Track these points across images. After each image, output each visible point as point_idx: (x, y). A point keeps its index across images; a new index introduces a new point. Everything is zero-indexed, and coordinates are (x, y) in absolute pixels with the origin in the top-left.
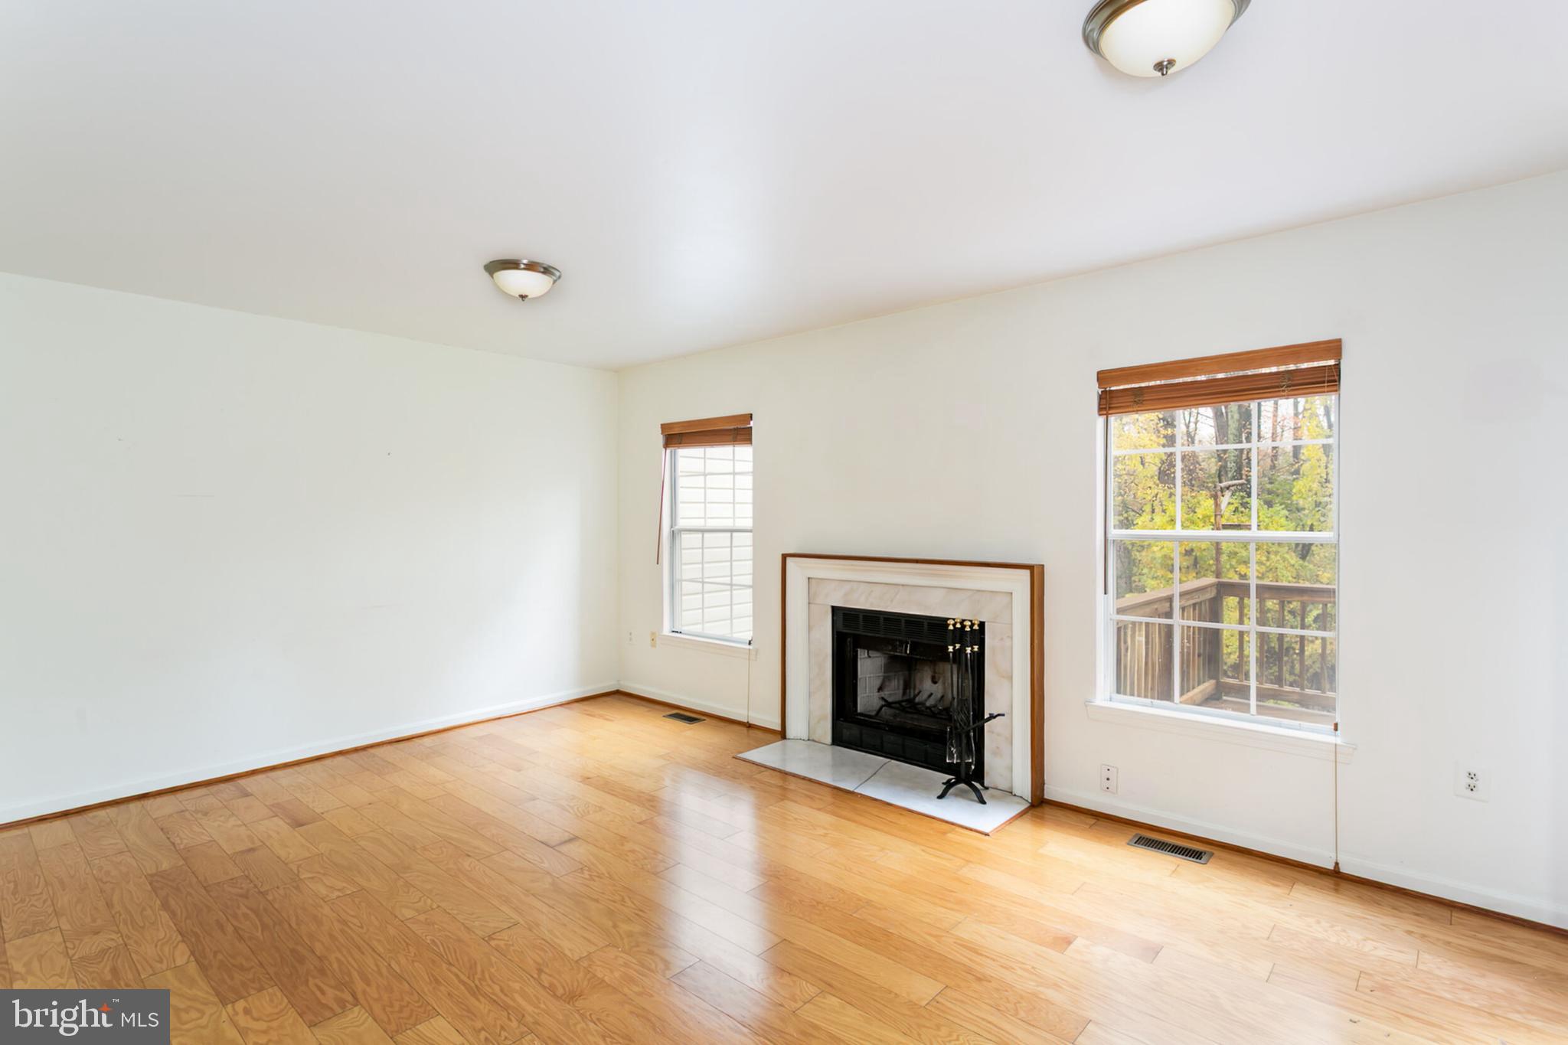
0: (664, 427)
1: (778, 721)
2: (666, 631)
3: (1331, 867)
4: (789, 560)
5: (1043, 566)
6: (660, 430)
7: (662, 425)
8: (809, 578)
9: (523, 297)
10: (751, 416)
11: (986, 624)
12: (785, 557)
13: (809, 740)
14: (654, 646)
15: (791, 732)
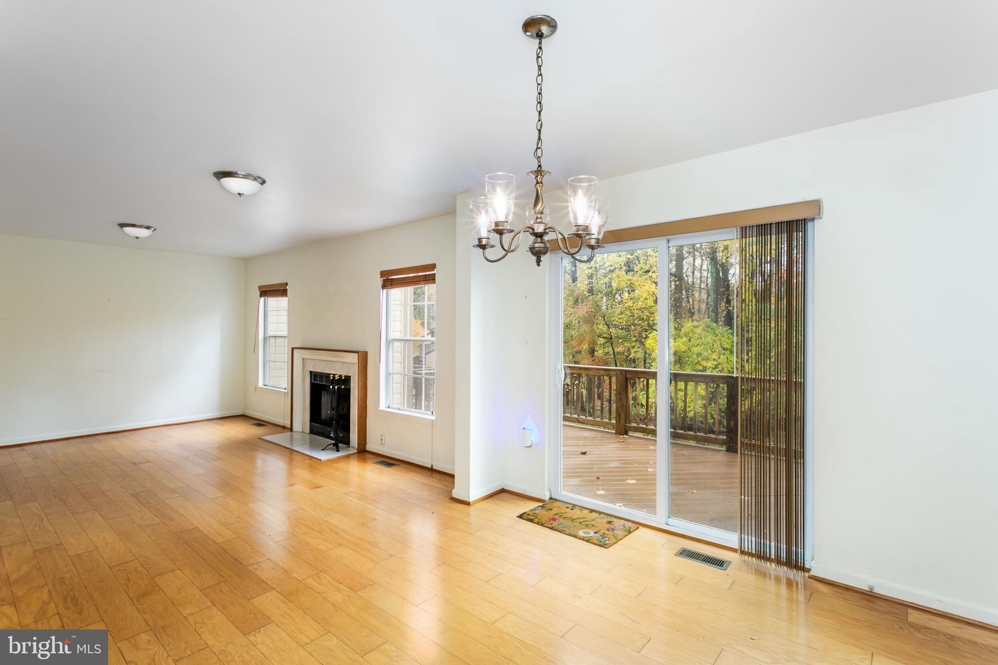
0: (260, 287)
1: (289, 423)
2: (261, 384)
3: (430, 467)
4: (295, 351)
5: (367, 352)
6: (258, 289)
7: (259, 286)
8: (303, 359)
9: (137, 238)
10: (287, 284)
11: (351, 377)
12: (293, 349)
13: (302, 432)
14: (256, 392)
15: (294, 429)
